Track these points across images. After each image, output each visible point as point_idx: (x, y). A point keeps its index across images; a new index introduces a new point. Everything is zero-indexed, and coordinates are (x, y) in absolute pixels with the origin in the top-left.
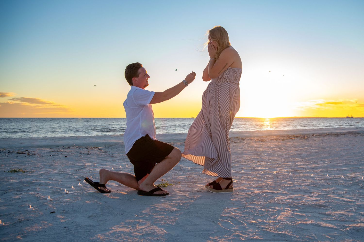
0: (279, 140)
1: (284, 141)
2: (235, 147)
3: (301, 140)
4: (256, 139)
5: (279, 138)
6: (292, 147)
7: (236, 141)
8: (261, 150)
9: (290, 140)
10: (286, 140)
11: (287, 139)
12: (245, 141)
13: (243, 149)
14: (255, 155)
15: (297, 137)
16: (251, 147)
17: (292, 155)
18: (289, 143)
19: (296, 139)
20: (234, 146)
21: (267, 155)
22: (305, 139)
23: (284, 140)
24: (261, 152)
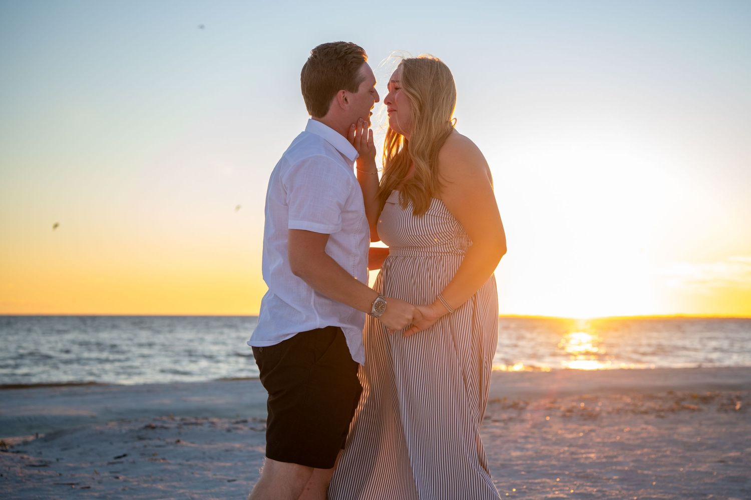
0: (646, 413)
1: (662, 417)
2: (498, 442)
3: (724, 417)
4: (563, 408)
5: (642, 405)
6: (701, 444)
7: (495, 417)
8: (592, 455)
9: (685, 416)
10: (672, 416)
11: (672, 410)
12: (528, 416)
13: (527, 450)
14: (577, 477)
15: (705, 400)
16: (555, 444)
17: (707, 480)
18: (684, 429)
19: (704, 407)
20: (494, 437)
21: (621, 481)
22: (735, 410)
23: (662, 414)
24: (593, 464)
